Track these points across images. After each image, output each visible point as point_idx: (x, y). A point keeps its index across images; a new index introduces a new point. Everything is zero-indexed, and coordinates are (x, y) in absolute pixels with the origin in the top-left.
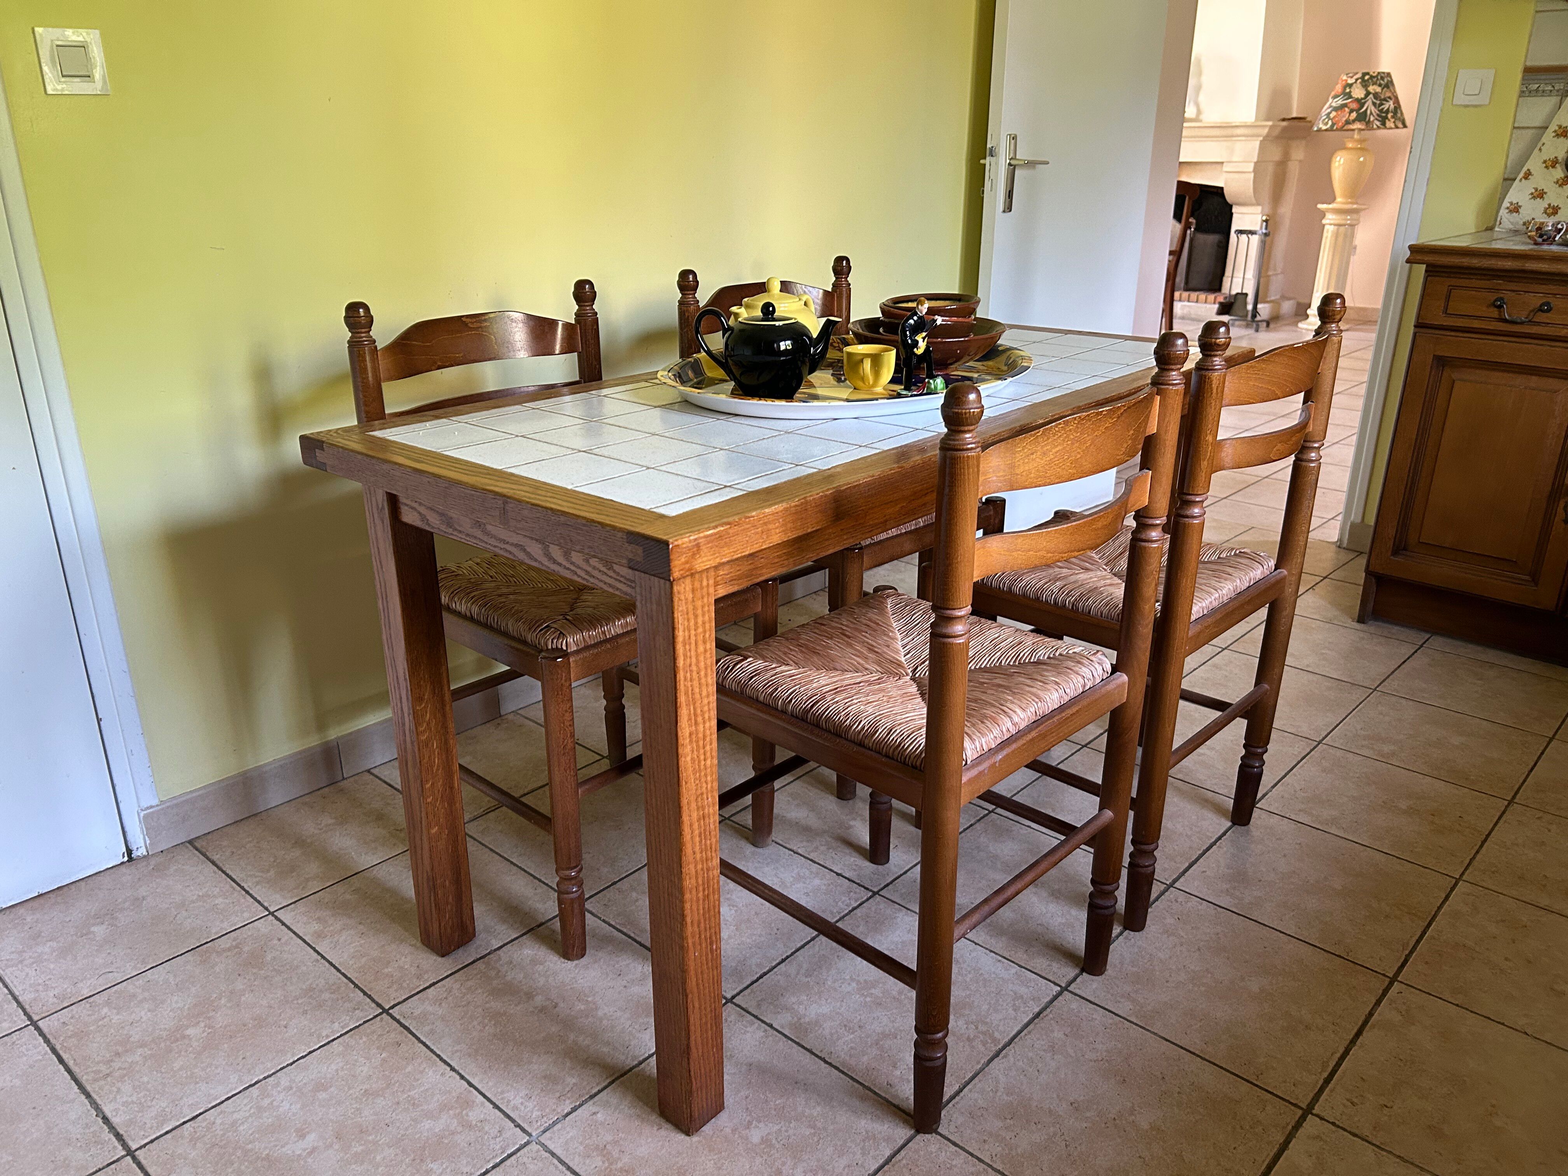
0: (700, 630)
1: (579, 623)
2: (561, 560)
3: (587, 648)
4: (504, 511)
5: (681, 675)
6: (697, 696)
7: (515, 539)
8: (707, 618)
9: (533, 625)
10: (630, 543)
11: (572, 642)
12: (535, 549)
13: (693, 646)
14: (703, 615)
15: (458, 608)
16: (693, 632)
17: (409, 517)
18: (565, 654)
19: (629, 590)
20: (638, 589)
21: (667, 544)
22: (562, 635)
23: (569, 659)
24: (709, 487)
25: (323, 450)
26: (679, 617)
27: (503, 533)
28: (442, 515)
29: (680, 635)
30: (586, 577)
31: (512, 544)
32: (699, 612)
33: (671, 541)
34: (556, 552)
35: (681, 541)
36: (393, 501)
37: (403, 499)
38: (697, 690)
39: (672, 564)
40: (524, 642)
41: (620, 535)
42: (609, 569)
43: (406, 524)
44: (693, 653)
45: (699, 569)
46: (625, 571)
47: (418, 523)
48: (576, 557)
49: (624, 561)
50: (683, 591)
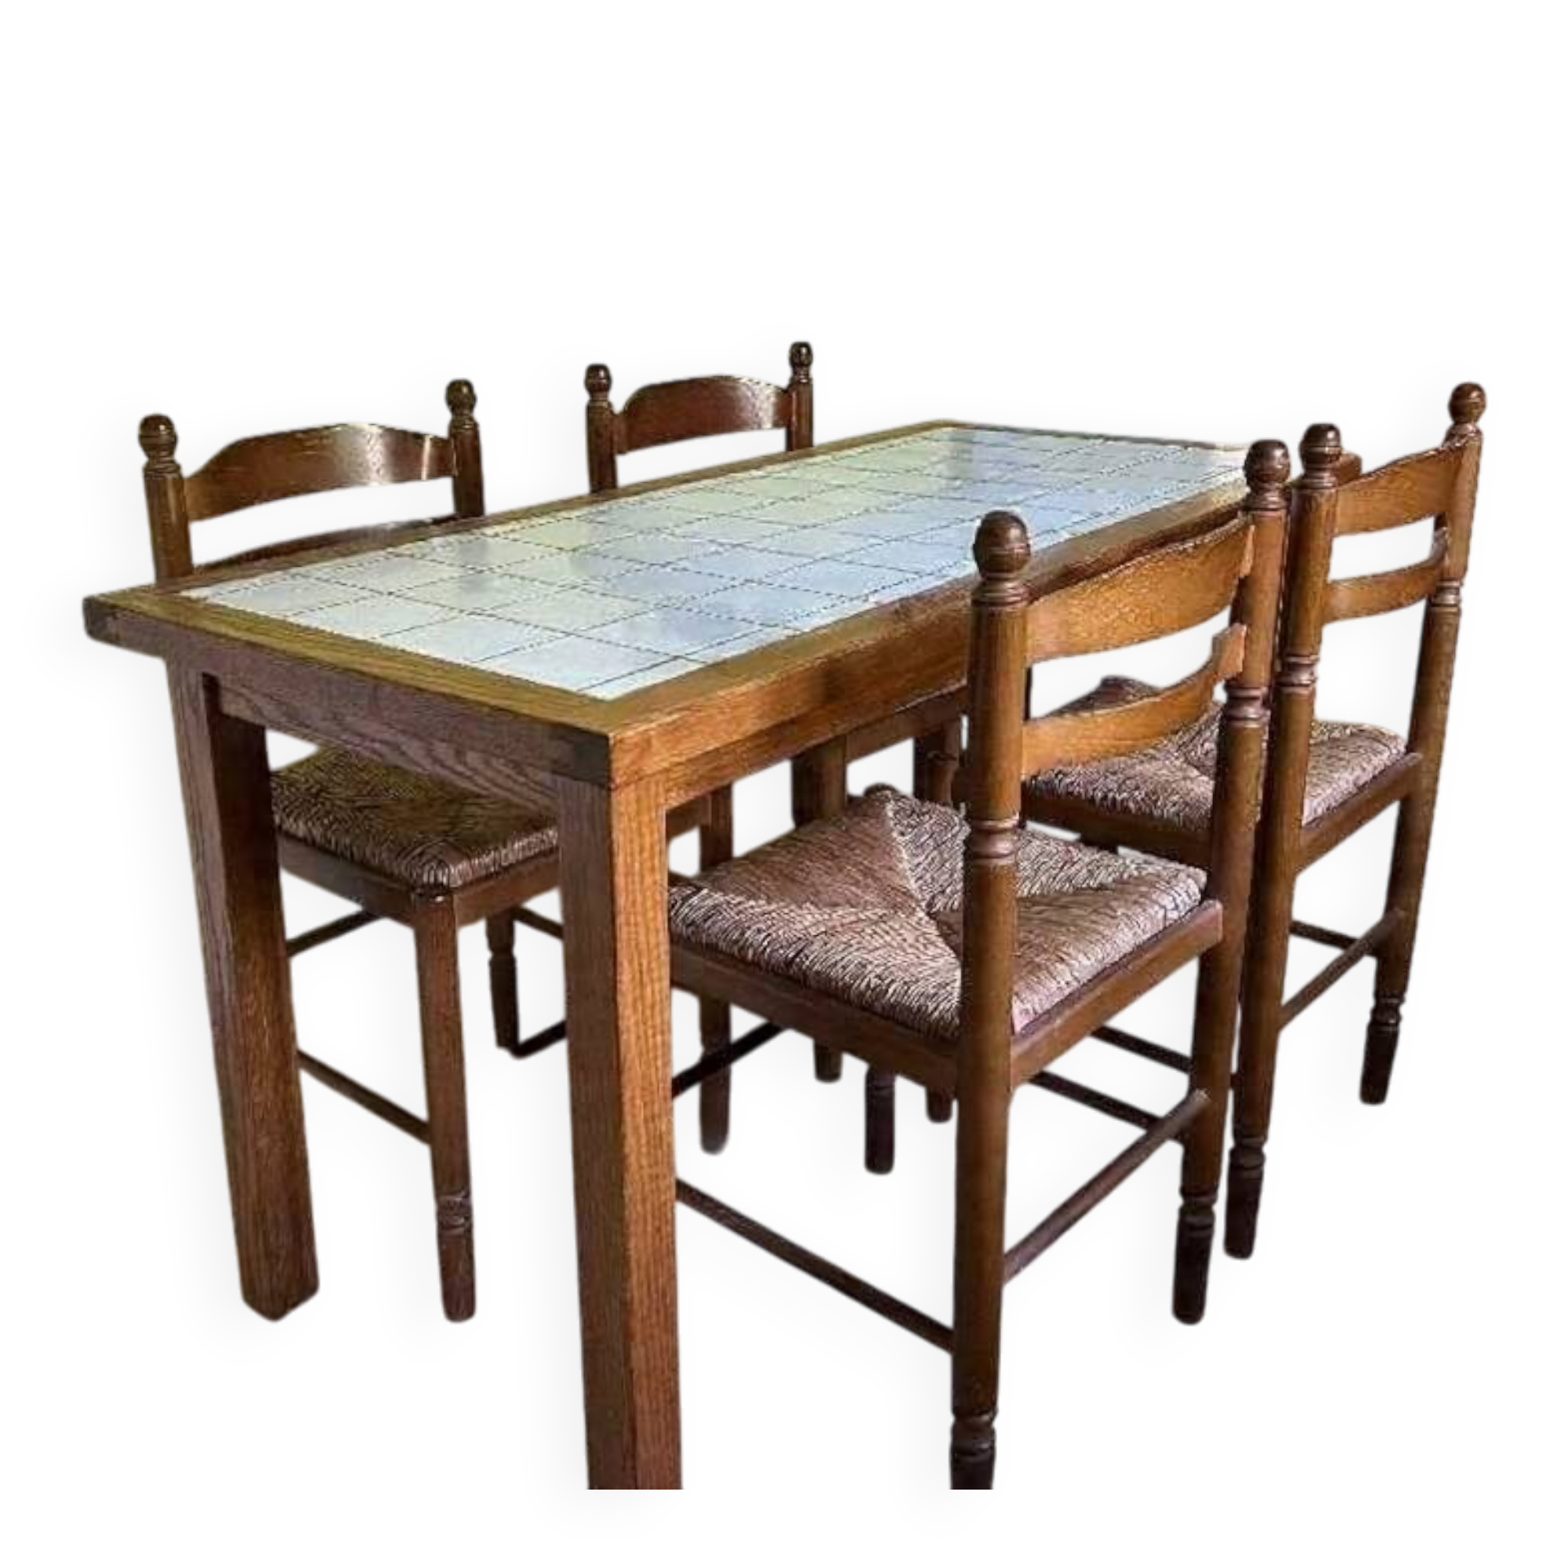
0: (646, 855)
1: (467, 847)
2: (450, 762)
3: (479, 880)
4: (374, 698)
5: (621, 919)
6: (643, 946)
7: (387, 736)
8: (656, 836)
9: (402, 851)
10: (552, 738)
11: (456, 872)
12: (414, 748)
13: (637, 879)
14: (652, 834)
15: (293, 830)
16: (637, 857)
17: (233, 707)
18: (447, 891)
19: (546, 801)
20: (560, 800)
21: (606, 738)
22: (442, 864)
23: (452, 896)
24: (654, 659)
25: (115, 618)
26: (618, 837)
27: (371, 728)
28: (280, 703)
29: (620, 860)
30: (487, 785)
31: (381, 742)
32: (645, 830)
33: (611, 735)
34: (442, 750)
35: (625, 735)
36: (212, 686)
37: (225, 682)
38: (642, 938)
39: (615, 766)
40: (390, 876)
41: (539, 727)
42: (519, 773)
43: (228, 717)
44: (638, 886)
45: (649, 772)
46: (545, 777)
47: (247, 715)
48: (472, 758)
49: (545, 763)
50: (624, 801)
